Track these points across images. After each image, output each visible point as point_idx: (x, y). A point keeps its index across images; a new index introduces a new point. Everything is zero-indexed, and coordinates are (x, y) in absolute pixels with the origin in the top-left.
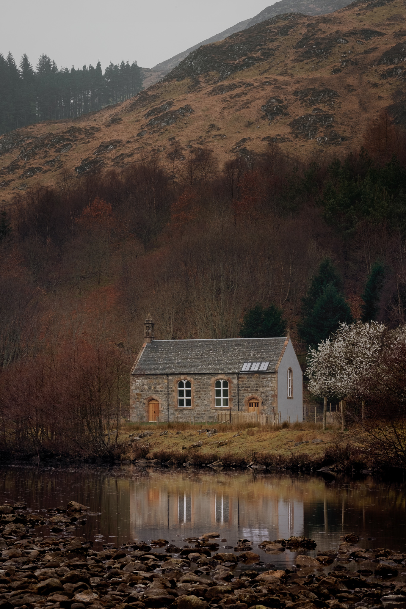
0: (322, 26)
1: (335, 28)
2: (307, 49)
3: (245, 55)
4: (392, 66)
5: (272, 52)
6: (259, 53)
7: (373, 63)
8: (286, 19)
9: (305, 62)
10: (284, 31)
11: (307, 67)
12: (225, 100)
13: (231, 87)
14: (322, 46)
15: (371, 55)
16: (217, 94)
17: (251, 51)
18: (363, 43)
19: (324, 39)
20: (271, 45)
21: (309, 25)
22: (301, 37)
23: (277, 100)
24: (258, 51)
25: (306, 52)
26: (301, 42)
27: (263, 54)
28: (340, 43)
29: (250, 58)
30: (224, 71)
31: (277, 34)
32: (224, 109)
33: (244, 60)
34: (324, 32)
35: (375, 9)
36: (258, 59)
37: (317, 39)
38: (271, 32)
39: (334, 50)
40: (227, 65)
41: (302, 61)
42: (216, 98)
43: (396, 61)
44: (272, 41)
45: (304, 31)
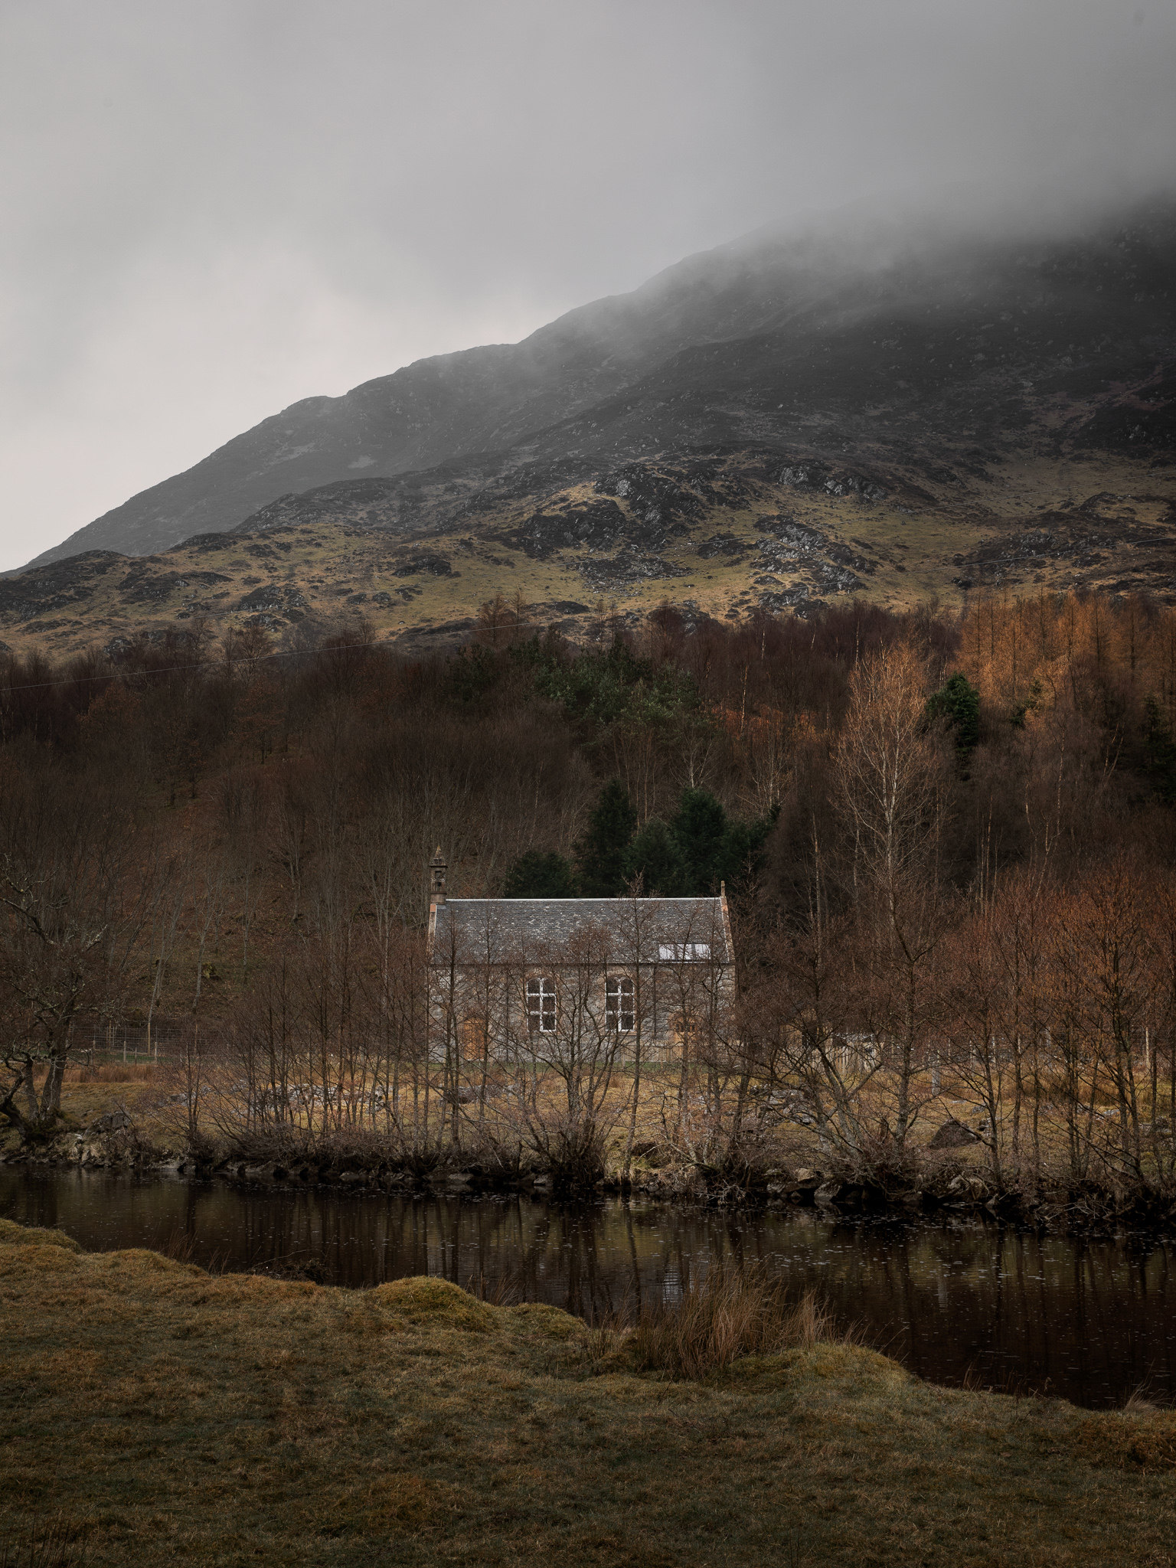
0: (149, 565)
1: (168, 570)
2: (136, 590)
3: (53, 593)
4: (256, 614)
5: (90, 592)
6: (72, 592)
7: (231, 608)
8: (98, 556)
9: (137, 604)
10: (101, 569)
11: (141, 610)
12: (48, 639)
13: (53, 625)
14: (157, 588)
15: (225, 600)
16: (34, 631)
17: (61, 589)
18: (207, 588)
19: (157, 579)
20: (86, 584)
21: (132, 564)
22: (124, 577)
23: (124, 641)
24: (70, 589)
25: (137, 593)
26: (126, 581)
27: (77, 593)
28: (178, 585)
29: (60, 597)
30: (27, 610)
31: (92, 571)
32: (51, 648)
33: (53, 599)
34: (155, 573)
35: (210, 553)
36: (71, 599)
37: (147, 579)
38: (83, 569)
39: (172, 593)
40: (31, 603)
41: (133, 603)
42: (35, 635)
43: (260, 608)
44: (87, 579)
45: (128, 570)
